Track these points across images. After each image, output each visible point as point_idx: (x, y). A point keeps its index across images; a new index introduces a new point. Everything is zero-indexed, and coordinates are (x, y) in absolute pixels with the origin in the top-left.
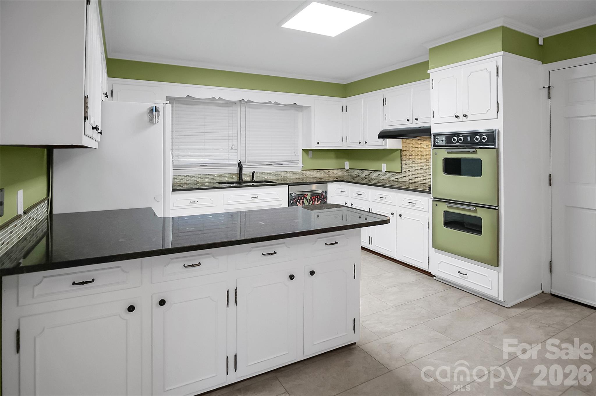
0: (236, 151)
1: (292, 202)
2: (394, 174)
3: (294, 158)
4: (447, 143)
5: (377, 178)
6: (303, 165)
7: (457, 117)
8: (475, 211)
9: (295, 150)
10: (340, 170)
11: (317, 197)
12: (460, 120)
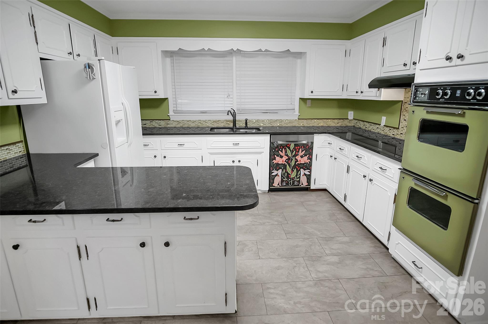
0: (232, 100)
1: (273, 150)
2: (392, 129)
3: (291, 107)
4: (429, 98)
5: (375, 131)
6: (299, 114)
7: (449, 58)
8: (445, 197)
9: (291, 98)
10: (342, 120)
11: (301, 147)
12: (453, 63)
